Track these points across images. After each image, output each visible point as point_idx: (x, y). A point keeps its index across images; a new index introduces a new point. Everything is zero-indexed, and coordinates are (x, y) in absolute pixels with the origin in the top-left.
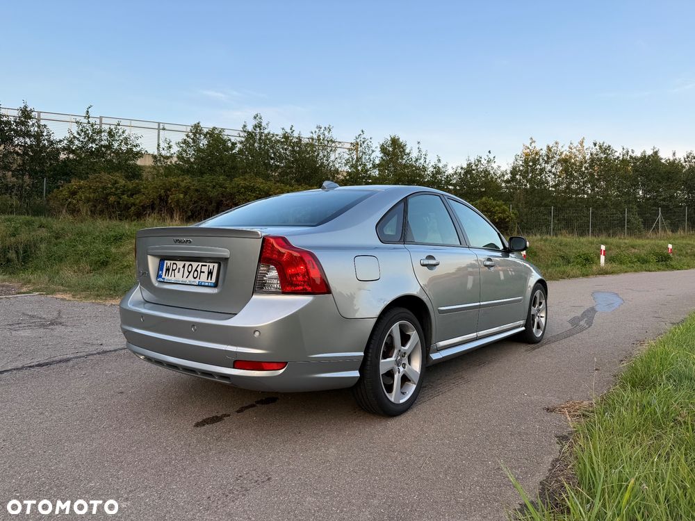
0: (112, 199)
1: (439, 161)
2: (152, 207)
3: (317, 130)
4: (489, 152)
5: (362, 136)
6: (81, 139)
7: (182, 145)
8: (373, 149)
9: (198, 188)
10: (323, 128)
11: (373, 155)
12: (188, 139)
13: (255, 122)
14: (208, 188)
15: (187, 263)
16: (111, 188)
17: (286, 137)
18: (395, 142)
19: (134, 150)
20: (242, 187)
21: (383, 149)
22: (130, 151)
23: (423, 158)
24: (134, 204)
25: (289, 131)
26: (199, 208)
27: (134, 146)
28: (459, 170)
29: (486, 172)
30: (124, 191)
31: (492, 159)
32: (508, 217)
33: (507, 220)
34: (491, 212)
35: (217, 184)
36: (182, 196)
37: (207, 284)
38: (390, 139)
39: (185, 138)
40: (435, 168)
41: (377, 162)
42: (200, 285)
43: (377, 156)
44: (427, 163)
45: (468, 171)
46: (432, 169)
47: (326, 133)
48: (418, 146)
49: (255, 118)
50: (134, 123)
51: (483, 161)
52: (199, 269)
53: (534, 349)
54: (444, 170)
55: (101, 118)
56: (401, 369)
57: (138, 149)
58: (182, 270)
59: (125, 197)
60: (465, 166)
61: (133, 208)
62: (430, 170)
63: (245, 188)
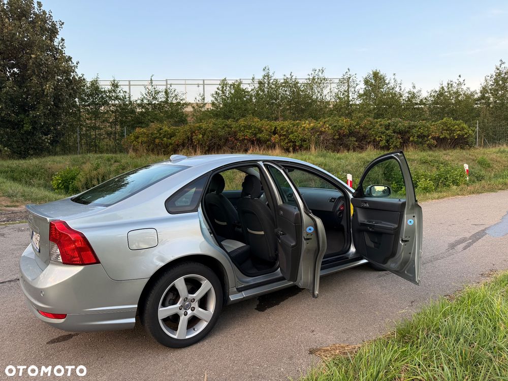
0: (157, 141)
1: (414, 87)
2: (183, 145)
3: (313, 73)
4: (460, 76)
5: (349, 73)
6: (148, 98)
7: (214, 96)
8: (358, 82)
9: (211, 130)
10: (317, 71)
11: (357, 88)
12: (218, 91)
13: (263, 73)
14: (219, 129)
16: (157, 134)
17: (286, 82)
18: (376, 75)
19: (182, 102)
20: (243, 126)
21: (366, 82)
22: (179, 104)
23: (398, 87)
24: (171, 144)
25: (289, 77)
26: (213, 144)
27: (181, 100)
28: (433, 94)
29: (457, 94)
30: (165, 135)
31: (462, 82)
32: (466, 134)
33: (466, 136)
34: (451, 130)
35: (226, 125)
36: (201, 136)
38: (372, 73)
39: (217, 90)
40: (410, 94)
41: (362, 92)
43: (361, 87)
44: (402, 90)
45: (441, 94)
46: (407, 95)
47: (320, 73)
48: (394, 77)
49: (264, 70)
50: (188, 82)
51: (455, 85)
53: (380, 276)
54: (418, 94)
55: (166, 80)
56: (189, 312)
57: (184, 102)
59: (165, 139)
60: (438, 89)
61: (170, 147)
62: (406, 96)
63: (244, 127)
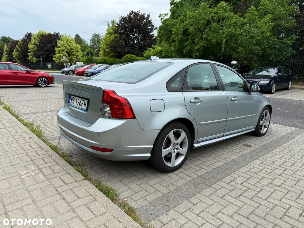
15: (78, 98)
37: (83, 109)
42: (81, 109)
52: (81, 102)
58: (76, 101)
